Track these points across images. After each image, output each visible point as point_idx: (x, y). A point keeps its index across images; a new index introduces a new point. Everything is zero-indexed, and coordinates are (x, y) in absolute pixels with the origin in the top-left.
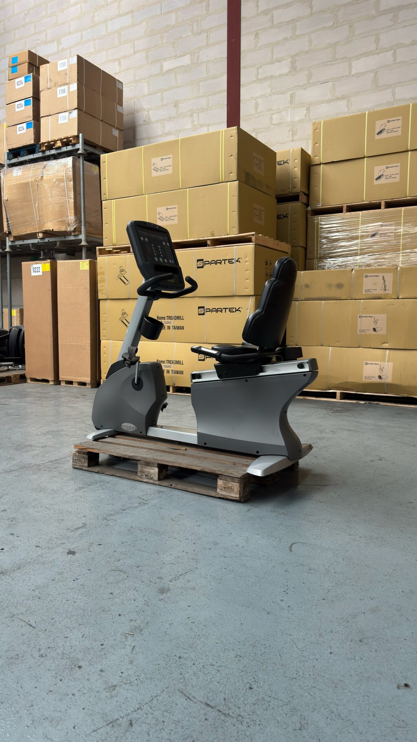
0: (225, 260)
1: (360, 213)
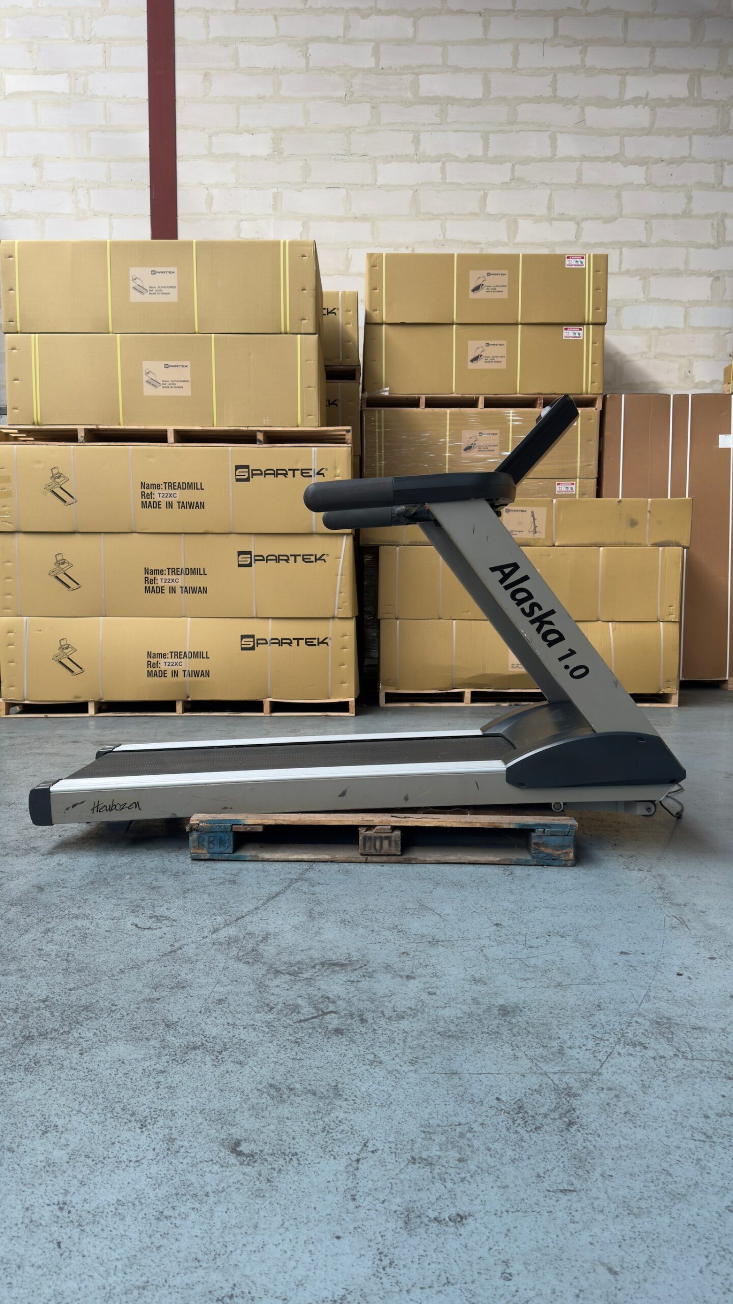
0: (294, 470)
1: (448, 410)
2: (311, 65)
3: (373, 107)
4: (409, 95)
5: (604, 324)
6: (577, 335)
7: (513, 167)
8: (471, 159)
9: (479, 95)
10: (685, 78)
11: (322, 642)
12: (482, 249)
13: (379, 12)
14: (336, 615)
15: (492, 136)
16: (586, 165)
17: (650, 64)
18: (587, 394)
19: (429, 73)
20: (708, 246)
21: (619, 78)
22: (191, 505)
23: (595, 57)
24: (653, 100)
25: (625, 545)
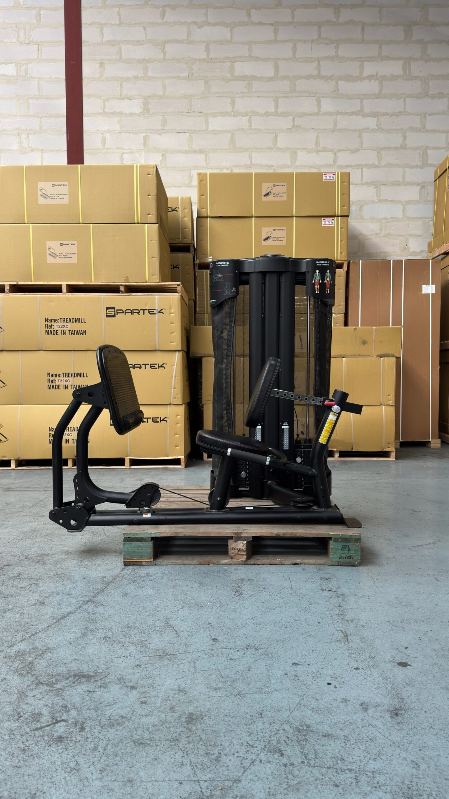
2: (167, 57)
3: (206, 83)
4: (228, 75)
5: (348, 216)
6: (331, 223)
7: (294, 118)
8: (267, 114)
9: (273, 75)
10: (401, 63)
11: (163, 420)
12: (275, 170)
13: (209, 24)
14: (172, 403)
15: (280, 100)
16: (339, 117)
17: (379, 54)
18: (338, 260)
19: (240, 61)
20: (417, 167)
21: (360, 63)
22: (78, 333)
23: (344, 50)
24: (380, 77)
25: (360, 356)
